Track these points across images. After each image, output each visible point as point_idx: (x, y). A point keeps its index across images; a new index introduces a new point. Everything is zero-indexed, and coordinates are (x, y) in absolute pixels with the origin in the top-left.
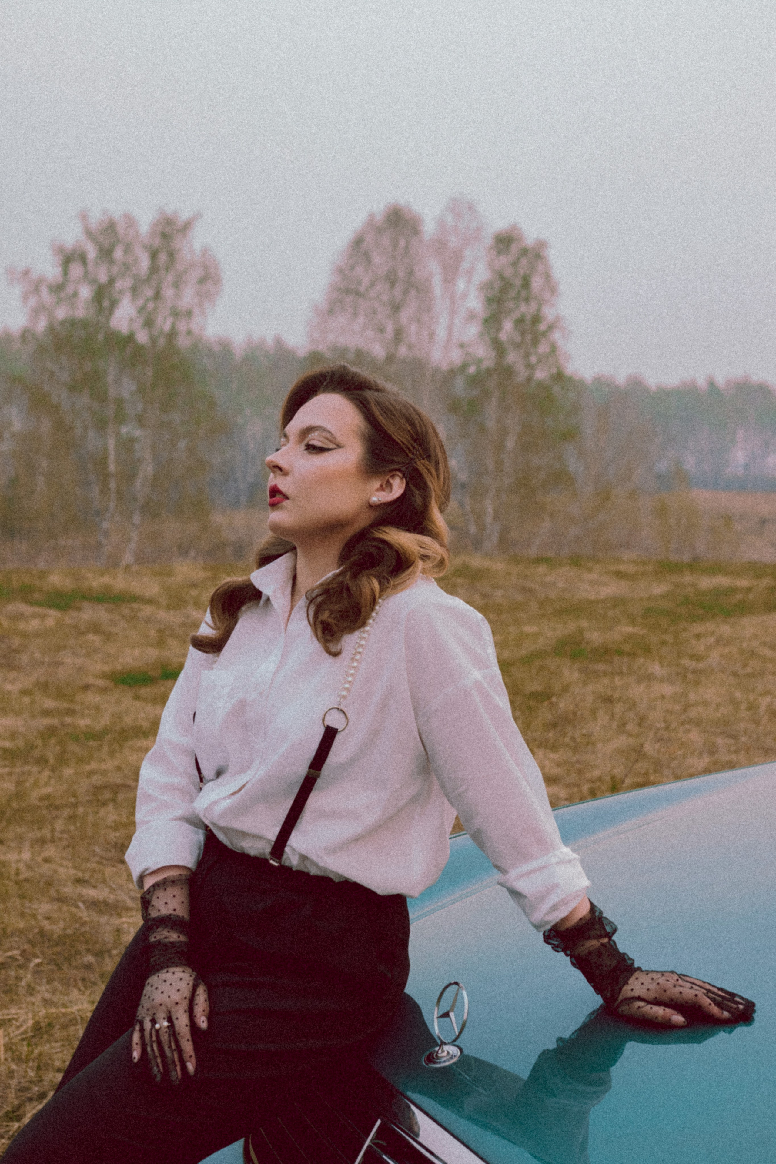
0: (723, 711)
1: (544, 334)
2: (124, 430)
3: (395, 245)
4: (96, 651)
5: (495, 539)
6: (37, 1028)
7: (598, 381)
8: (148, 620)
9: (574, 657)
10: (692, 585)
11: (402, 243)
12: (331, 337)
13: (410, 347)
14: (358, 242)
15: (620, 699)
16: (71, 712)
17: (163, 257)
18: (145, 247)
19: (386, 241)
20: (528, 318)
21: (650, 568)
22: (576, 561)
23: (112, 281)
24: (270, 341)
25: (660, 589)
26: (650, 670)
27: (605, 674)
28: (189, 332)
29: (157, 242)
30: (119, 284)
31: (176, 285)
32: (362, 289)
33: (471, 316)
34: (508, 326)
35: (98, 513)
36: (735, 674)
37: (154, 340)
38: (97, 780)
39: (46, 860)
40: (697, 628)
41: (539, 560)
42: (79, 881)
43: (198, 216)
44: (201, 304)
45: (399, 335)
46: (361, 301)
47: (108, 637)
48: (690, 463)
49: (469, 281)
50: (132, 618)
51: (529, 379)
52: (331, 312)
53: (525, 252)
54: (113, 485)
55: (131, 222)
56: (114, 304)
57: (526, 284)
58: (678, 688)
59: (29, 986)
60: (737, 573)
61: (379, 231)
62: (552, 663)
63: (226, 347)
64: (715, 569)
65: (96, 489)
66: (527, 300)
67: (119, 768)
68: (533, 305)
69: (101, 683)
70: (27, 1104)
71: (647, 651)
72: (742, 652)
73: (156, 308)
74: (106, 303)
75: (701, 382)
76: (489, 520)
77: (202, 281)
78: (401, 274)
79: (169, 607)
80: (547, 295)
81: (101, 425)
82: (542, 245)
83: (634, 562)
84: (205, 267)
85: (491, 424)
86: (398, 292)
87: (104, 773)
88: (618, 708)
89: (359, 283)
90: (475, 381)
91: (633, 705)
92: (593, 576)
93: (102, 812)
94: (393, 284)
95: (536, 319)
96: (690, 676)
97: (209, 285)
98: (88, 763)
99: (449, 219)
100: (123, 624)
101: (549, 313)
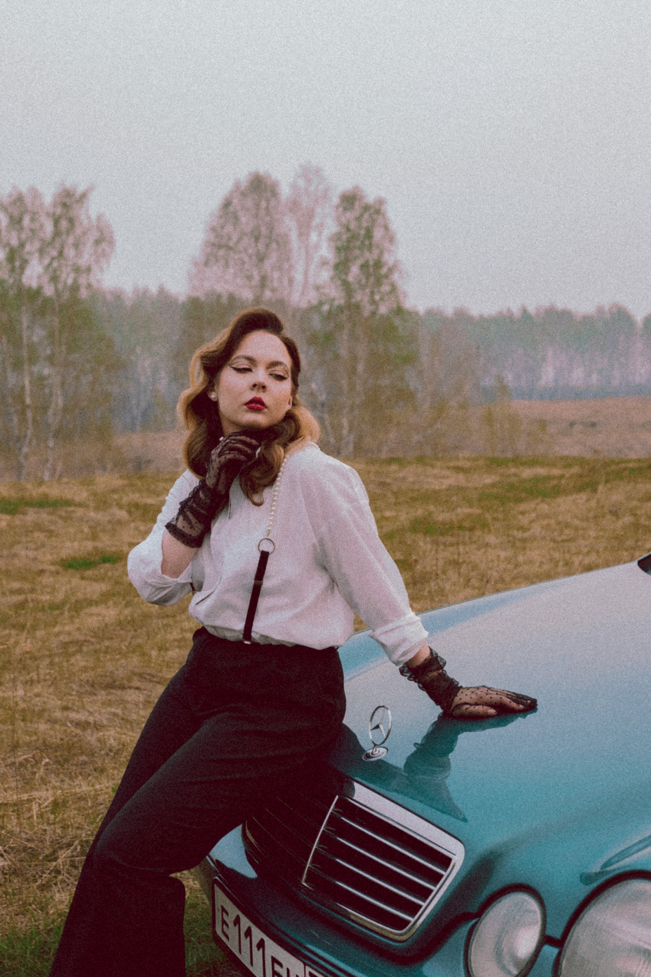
0: (546, 567)
1: (386, 276)
2: (35, 369)
3: (257, 206)
4: (43, 545)
5: (351, 447)
6: (55, 804)
7: (430, 313)
8: (81, 519)
9: (426, 533)
10: (515, 475)
11: (264, 204)
12: (207, 285)
13: (273, 290)
14: (227, 204)
15: (464, 562)
16: (33, 590)
17: (64, 224)
18: (48, 214)
19: (249, 203)
20: (371, 263)
21: (481, 462)
22: (421, 460)
23: (22, 245)
24: (154, 290)
25: (489, 480)
26: (487, 540)
27: (452, 545)
28: (89, 286)
29: (59, 211)
30: (28, 248)
31: (76, 246)
32: (231, 244)
33: (324, 263)
34: (355, 269)
35: (18, 439)
36: (554, 541)
37: (58, 293)
38: (64, 638)
39: (37, 695)
40: (522, 507)
41: (391, 461)
42: (65, 708)
43: (91, 188)
44: (97, 262)
45: (264, 281)
46: (231, 253)
47: (51, 533)
48: (509, 378)
49: (320, 235)
50: (67, 519)
51: (374, 313)
52: (206, 264)
53: (366, 208)
54: (29, 414)
55: (35, 194)
56: (25, 263)
57: (369, 235)
58: (509, 553)
59: (42, 778)
60: (552, 464)
61: (243, 194)
62: (409, 538)
63: (118, 296)
64: (534, 462)
65: (15, 419)
66: (370, 248)
67: (79, 629)
68: (376, 252)
69: (53, 568)
70: (59, 850)
71: (485, 526)
72: (559, 523)
73: (60, 266)
74: (17, 264)
75: (516, 310)
76: (345, 432)
77: (98, 242)
78: (264, 230)
79: (97, 509)
80: (387, 245)
81: (17, 365)
82: (381, 202)
83: (469, 459)
84: (100, 230)
85: (343, 352)
86: (261, 246)
87: (69, 634)
88: (464, 569)
89: (230, 239)
90: (330, 316)
91: (475, 567)
92: (436, 471)
93: (73, 660)
94: (257, 239)
95: (378, 264)
96: (518, 544)
97: (104, 245)
98: (54, 626)
99: (301, 183)
100: (60, 523)
101: (389, 259)
